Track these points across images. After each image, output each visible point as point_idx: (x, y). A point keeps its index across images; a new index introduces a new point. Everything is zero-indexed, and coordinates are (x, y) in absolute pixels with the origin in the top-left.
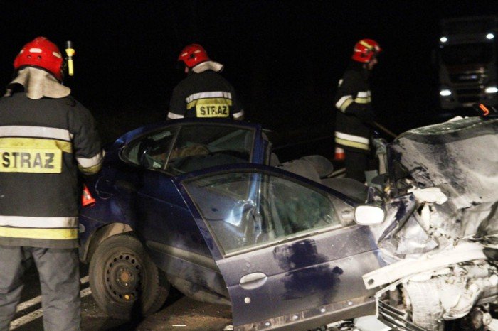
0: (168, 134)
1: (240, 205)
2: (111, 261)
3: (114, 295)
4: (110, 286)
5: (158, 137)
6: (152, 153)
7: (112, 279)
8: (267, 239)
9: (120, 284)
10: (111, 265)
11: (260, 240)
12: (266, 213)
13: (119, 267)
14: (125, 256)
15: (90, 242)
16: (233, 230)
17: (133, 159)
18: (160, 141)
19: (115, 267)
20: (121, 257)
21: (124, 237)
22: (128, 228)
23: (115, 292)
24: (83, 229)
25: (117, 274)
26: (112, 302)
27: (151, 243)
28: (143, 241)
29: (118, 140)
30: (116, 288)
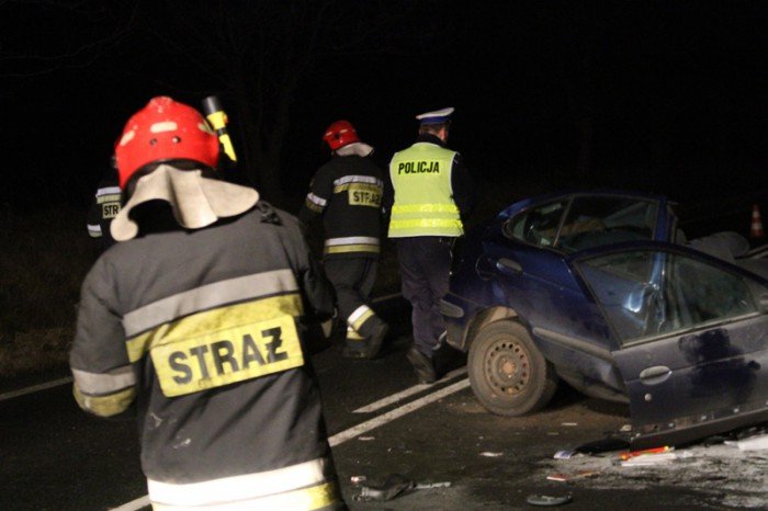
0: (559, 206)
1: (640, 289)
2: (493, 349)
3: (494, 388)
4: (491, 378)
5: (546, 211)
6: (540, 228)
7: (494, 370)
8: (672, 329)
9: (503, 375)
10: (492, 355)
11: (663, 329)
12: (671, 297)
13: (502, 357)
14: (508, 344)
15: (470, 328)
16: (632, 317)
17: (518, 234)
18: (549, 215)
19: (497, 357)
20: (504, 346)
21: (507, 323)
22: (513, 313)
23: (496, 384)
24: (460, 313)
25: (500, 365)
26: (494, 396)
27: (537, 330)
28: (529, 328)
29: (502, 214)
30: (498, 379)
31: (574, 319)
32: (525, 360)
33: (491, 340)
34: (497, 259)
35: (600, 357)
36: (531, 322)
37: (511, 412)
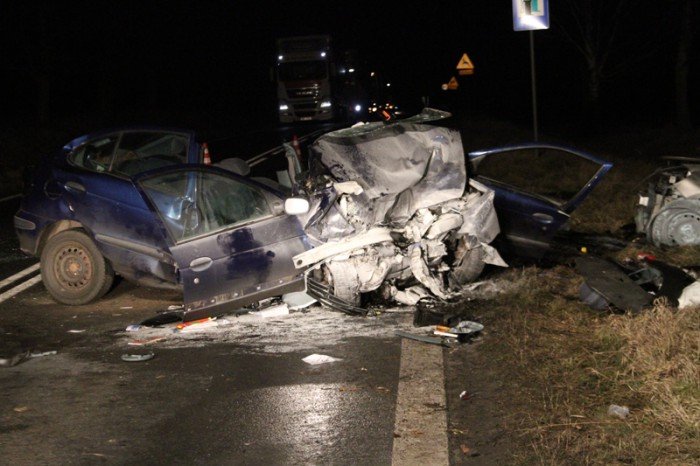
0: (108, 141)
1: (179, 201)
2: (60, 254)
3: (63, 284)
4: (60, 276)
5: (98, 144)
6: (94, 158)
7: (62, 270)
8: (203, 231)
9: (70, 274)
10: (61, 258)
11: (197, 232)
12: (202, 208)
13: (69, 259)
14: (73, 249)
15: (41, 239)
16: (173, 222)
17: (79, 161)
19: (64, 259)
20: (70, 250)
21: (72, 232)
22: (79, 225)
23: (64, 281)
24: (33, 226)
25: (67, 265)
26: (63, 290)
27: (99, 236)
28: (91, 235)
29: (65, 147)
30: (66, 277)
31: (128, 227)
32: (88, 261)
33: (59, 246)
34: (64, 183)
35: (150, 255)
36: (94, 231)
37: (79, 301)
